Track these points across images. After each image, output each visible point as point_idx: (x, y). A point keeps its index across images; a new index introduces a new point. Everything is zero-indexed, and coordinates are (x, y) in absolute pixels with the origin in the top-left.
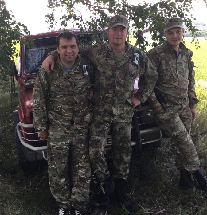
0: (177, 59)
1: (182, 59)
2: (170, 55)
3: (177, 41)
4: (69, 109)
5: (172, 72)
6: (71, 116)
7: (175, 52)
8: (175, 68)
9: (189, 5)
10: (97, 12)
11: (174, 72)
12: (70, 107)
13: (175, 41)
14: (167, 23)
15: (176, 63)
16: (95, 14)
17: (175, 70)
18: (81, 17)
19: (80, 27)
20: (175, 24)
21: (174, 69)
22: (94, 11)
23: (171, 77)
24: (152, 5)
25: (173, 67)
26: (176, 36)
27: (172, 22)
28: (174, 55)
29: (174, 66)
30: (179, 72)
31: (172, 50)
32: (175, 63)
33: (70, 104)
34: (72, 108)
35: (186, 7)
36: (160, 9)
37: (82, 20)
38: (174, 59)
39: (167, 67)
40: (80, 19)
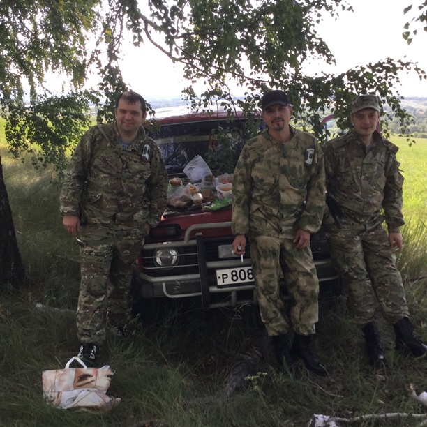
0: (364, 158)
1: (374, 158)
2: (355, 151)
3: (370, 129)
4: (112, 199)
5: (355, 176)
6: (114, 209)
7: (363, 147)
8: (359, 171)
9: (393, 77)
10: (255, 86)
11: (358, 178)
12: (113, 198)
13: (366, 128)
14: (356, 101)
15: (363, 164)
16: (253, 89)
17: (359, 174)
18: (229, 94)
19: (228, 108)
20: (367, 104)
21: (357, 173)
22: (251, 85)
23: (351, 184)
24: (335, 76)
25: (356, 169)
26: (368, 121)
27: (364, 101)
28: (361, 151)
29: (358, 167)
30: (367, 177)
31: (359, 143)
32: (361, 163)
33: (115, 192)
34: (116, 199)
35: (388, 80)
36: (349, 82)
37: (230, 98)
38: (360, 157)
39: (347, 169)
40: (228, 97)
